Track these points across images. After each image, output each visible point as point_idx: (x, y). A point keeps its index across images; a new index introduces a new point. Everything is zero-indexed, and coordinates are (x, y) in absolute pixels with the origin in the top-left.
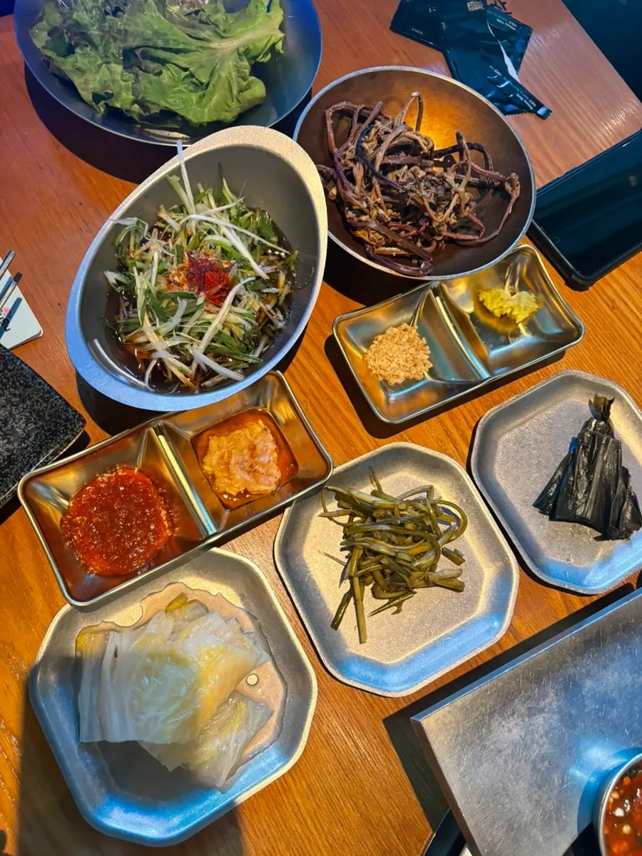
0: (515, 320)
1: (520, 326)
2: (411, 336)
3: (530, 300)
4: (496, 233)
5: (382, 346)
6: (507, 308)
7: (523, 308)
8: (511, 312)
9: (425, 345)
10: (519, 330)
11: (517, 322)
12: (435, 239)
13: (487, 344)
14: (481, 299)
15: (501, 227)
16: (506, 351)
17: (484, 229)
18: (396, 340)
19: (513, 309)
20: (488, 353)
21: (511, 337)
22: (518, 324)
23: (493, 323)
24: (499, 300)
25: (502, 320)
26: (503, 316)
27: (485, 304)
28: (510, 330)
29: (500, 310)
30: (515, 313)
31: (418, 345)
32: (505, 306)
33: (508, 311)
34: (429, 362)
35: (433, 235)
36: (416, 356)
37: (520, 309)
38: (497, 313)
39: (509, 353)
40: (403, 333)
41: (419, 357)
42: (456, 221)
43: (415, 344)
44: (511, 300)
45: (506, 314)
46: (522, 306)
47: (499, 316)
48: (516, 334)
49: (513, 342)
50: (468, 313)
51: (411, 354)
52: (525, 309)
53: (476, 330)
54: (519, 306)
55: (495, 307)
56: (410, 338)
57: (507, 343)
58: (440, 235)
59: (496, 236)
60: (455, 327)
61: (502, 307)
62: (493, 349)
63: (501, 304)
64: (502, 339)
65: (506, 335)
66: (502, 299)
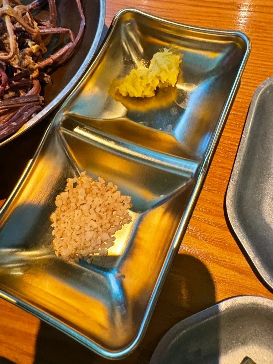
0: (170, 87)
1: (179, 86)
2: (87, 186)
3: (166, 56)
4: (83, 23)
5: (63, 226)
6: (153, 81)
7: (167, 68)
8: (160, 81)
9: (106, 184)
10: (181, 91)
11: (173, 86)
12: (33, 79)
13: (164, 128)
14: (124, 94)
15: (83, 16)
16: (188, 120)
17: (71, 32)
18: (73, 205)
19: (159, 77)
20: (174, 136)
21: (179, 104)
22: (175, 87)
23: (154, 105)
24: (140, 80)
25: (160, 95)
26: (157, 91)
27: (131, 95)
28: (173, 98)
29: (149, 88)
30: (164, 80)
31: (99, 189)
32: (150, 81)
33: (157, 83)
34: (124, 197)
35: (27, 77)
36: (106, 204)
37: (166, 71)
38: (149, 93)
39: (192, 119)
40: (75, 190)
41: (110, 201)
42: (36, 46)
43: (95, 190)
44: (151, 71)
45: (157, 88)
46: (165, 66)
47: (154, 95)
48: (182, 97)
49: (186, 106)
50: (123, 117)
51: (100, 205)
52: (170, 68)
53: (145, 124)
54: (162, 70)
55: (142, 89)
56: (86, 189)
57: (181, 111)
58: (32, 70)
59: (85, 26)
60: (117, 143)
61: (148, 85)
62: (173, 128)
63: (144, 83)
64: (174, 111)
65: (174, 105)
66: (142, 78)
